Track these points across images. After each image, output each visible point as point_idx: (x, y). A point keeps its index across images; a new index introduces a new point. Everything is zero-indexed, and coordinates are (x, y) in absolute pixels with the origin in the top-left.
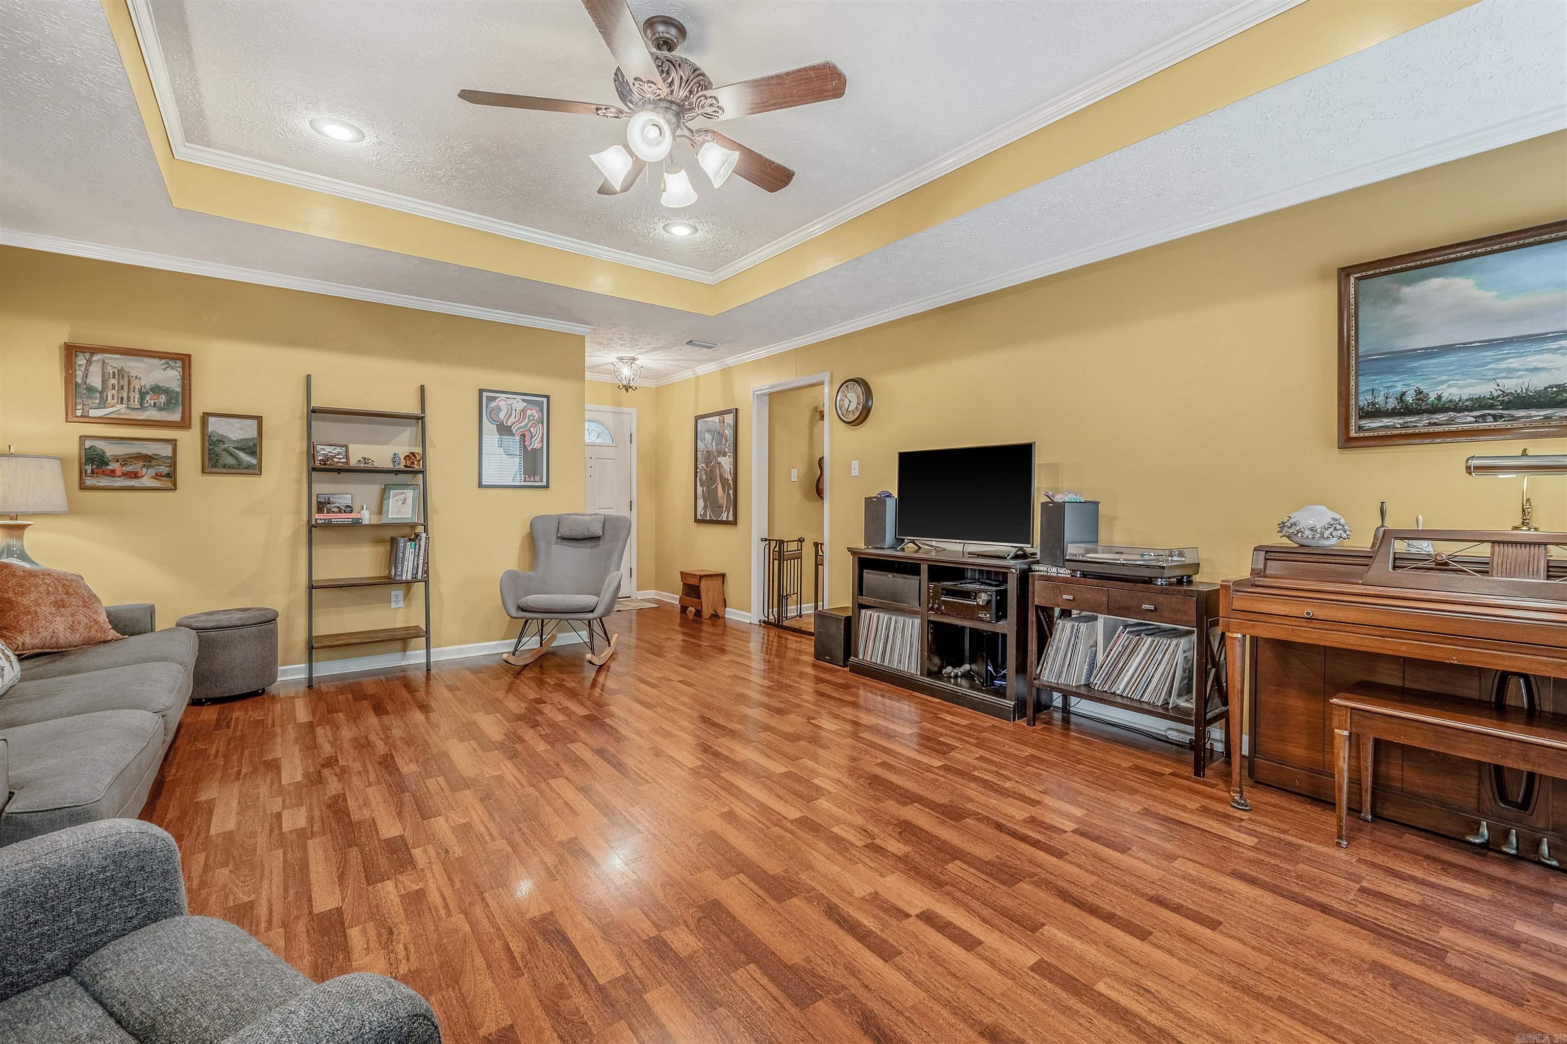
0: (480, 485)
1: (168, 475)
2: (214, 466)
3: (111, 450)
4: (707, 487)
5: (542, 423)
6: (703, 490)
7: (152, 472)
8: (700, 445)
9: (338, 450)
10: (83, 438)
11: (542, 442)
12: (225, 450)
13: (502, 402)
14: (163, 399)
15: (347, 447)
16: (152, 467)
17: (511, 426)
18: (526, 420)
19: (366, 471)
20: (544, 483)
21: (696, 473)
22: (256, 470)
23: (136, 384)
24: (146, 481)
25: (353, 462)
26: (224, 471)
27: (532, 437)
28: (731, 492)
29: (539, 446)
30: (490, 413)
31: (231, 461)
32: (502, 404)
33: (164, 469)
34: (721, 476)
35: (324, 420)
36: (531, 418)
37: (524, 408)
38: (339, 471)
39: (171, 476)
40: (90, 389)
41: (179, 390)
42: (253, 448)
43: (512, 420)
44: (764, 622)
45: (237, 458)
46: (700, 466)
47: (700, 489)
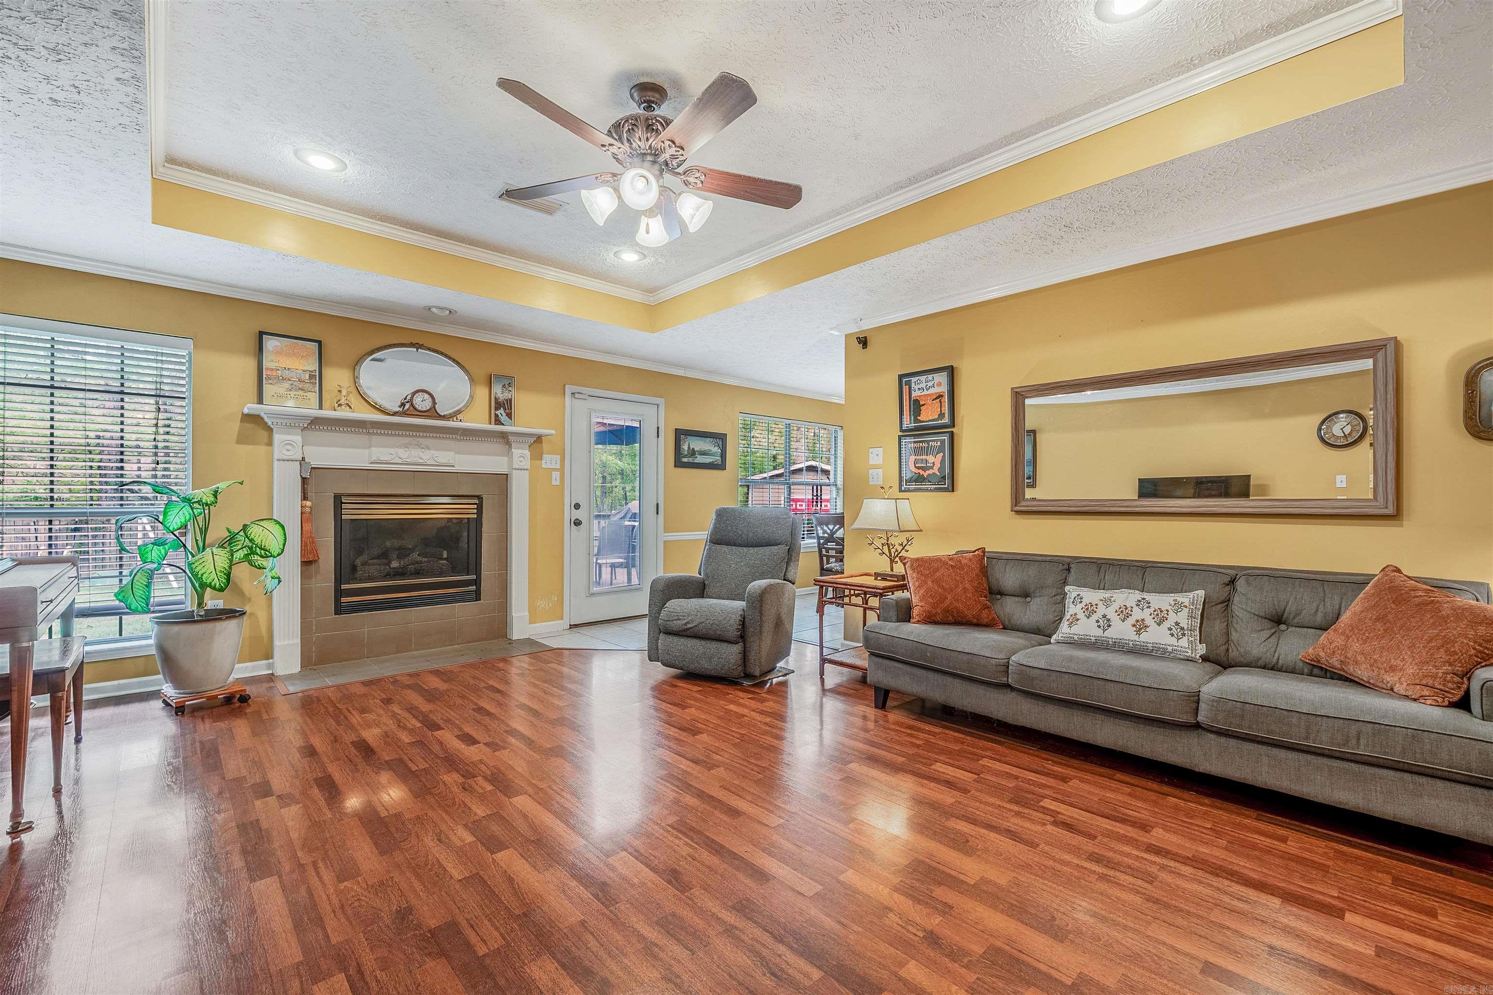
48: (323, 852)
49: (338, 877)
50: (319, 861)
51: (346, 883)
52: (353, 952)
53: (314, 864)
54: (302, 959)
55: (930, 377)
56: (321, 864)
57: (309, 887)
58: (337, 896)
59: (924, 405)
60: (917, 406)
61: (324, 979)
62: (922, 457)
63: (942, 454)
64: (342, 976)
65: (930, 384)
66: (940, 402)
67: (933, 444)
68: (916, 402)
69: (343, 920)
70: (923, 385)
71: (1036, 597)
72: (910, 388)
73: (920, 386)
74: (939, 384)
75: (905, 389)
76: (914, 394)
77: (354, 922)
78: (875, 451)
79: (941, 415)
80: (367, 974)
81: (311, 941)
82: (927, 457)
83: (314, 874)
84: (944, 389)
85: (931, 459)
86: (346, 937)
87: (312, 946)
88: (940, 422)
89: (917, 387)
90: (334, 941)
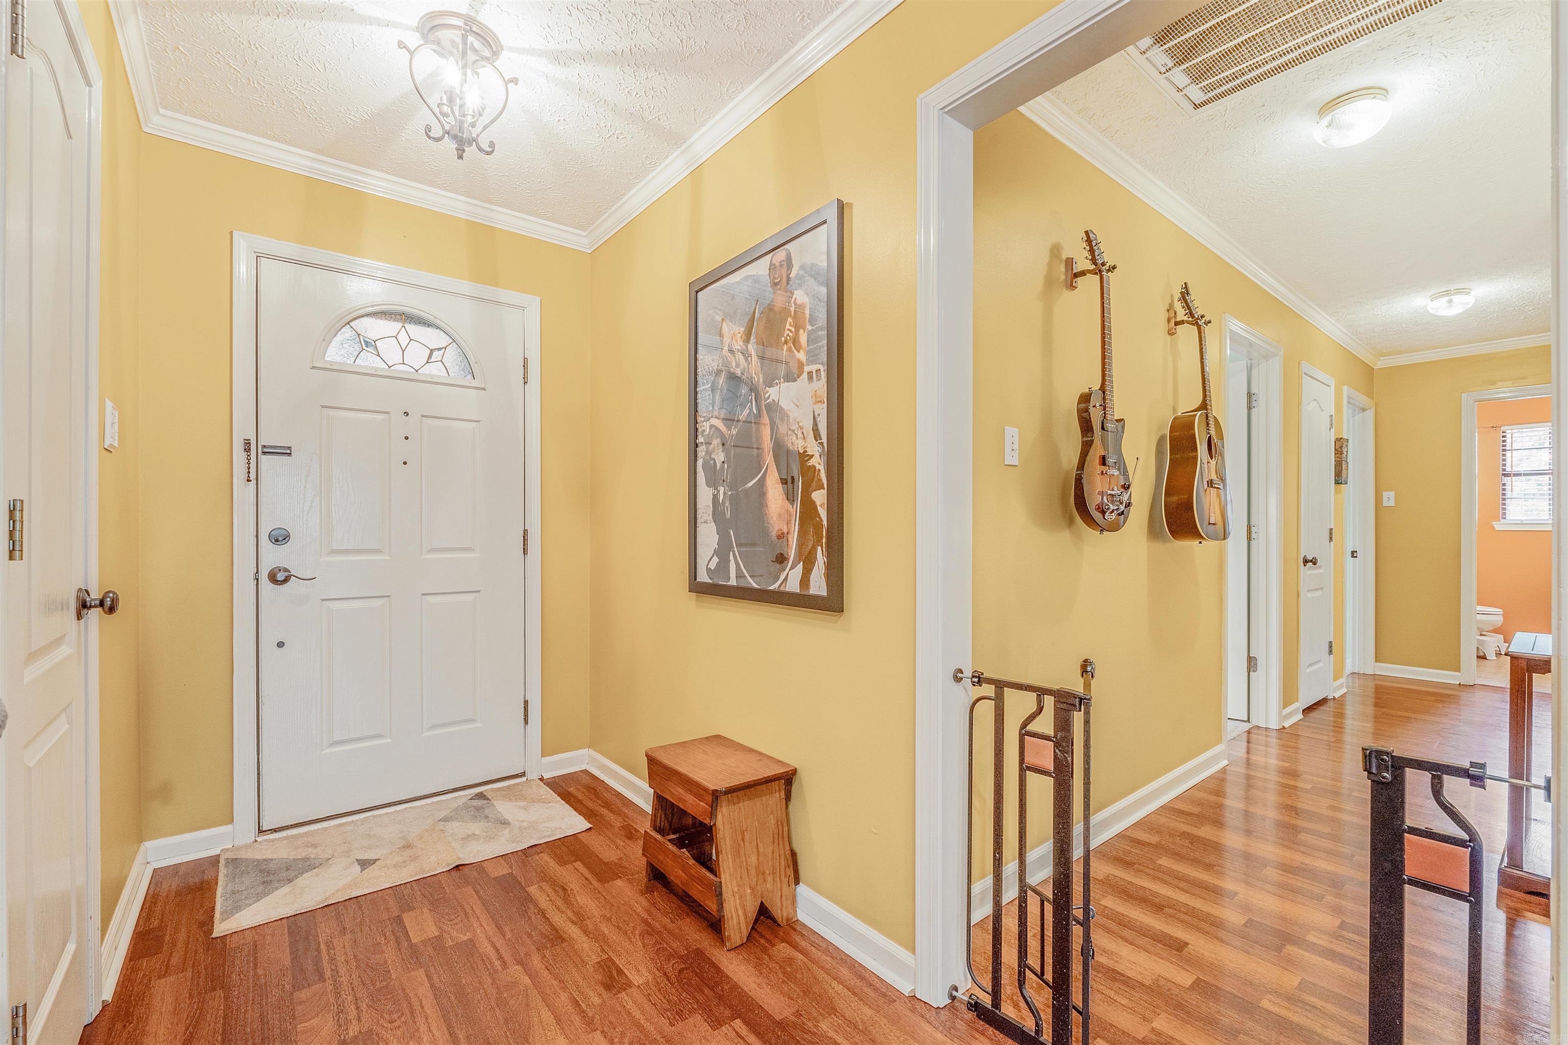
4: (733, 486)
6: (715, 498)
8: (707, 361)
21: (694, 446)
28: (819, 497)
34: (779, 449)
44: (975, 1007)
46: (705, 427)
47: (705, 495)
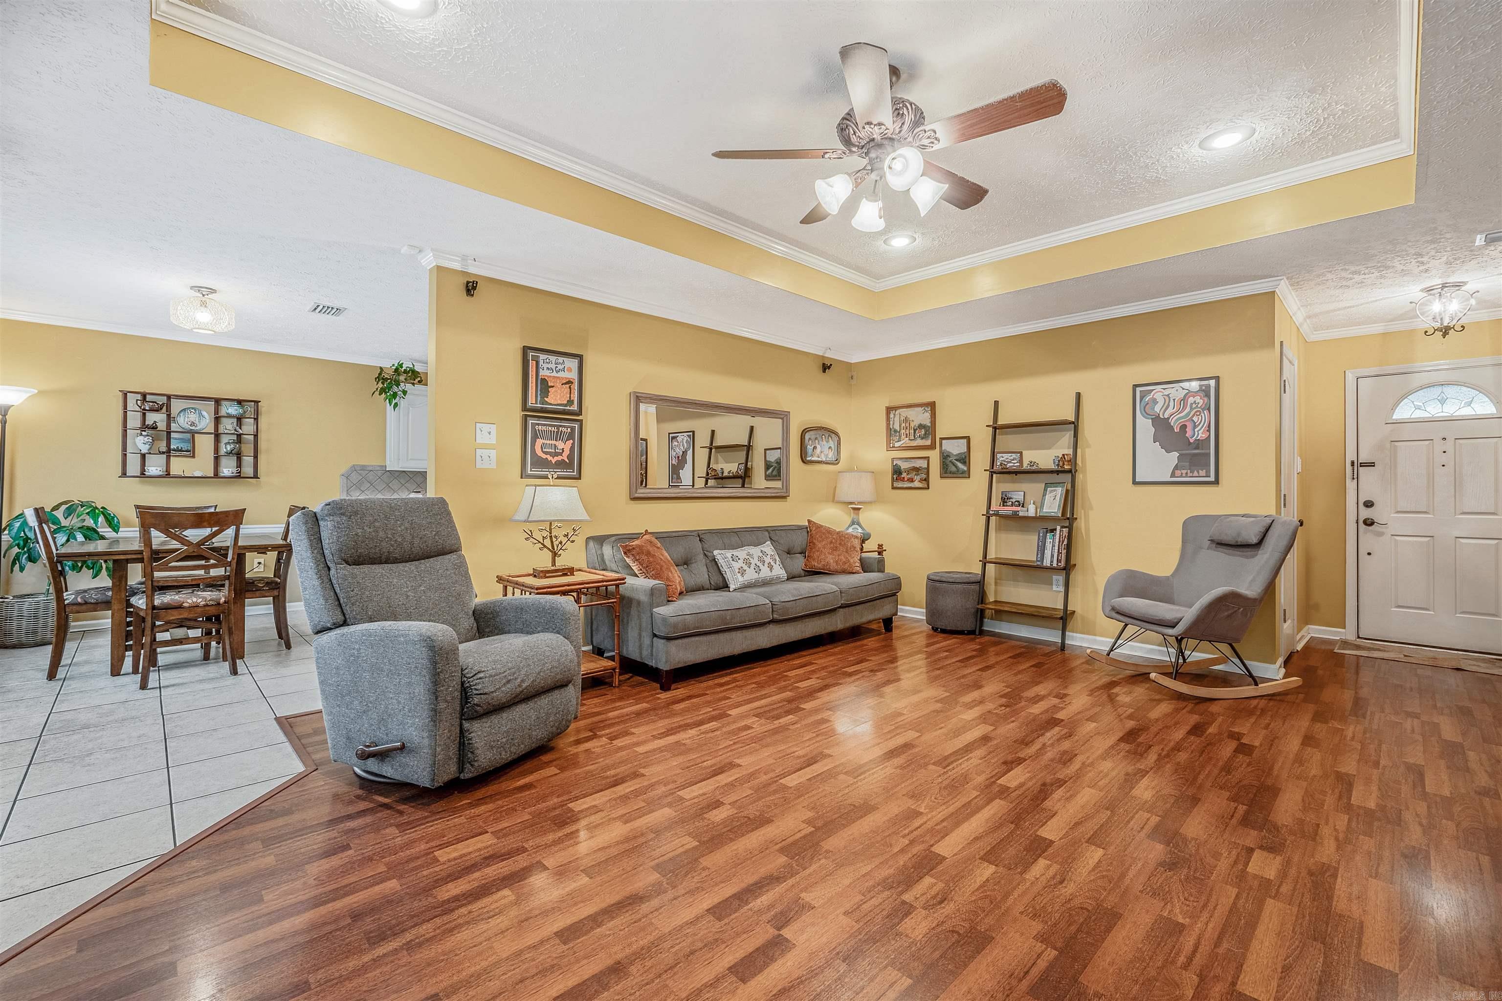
0: (1135, 483)
1: (925, 480)
2: (946, 473)
3: (904, 465)
5: (1209, 409)
7: (918, 478)
9: (1014, 455)
10: (893, 459)
11: (1209, 431)
12: (950, 461)
13: (1158, 393)
14: (923, 432)
15: (1021, 453)
16: (918, 474)
17: (1168, 418)
18: (1188, 409)
19: (1035, 472)
20: (1212, 478)
22: (966, 475)
23: (912, 425)
24: (917, 484)
25: (1025, 466)
26: (950, 475)
27: (1195, 427)
29: (1204, 436)
30: (1145, 408)
31: (953, 469)
32: (1159, 397)
33: (924, 476)
35: (1007, 434)
36: (1194, 406)
37: (1185, 396)
38: (1016, 473)
39: (927, 480)
40: (895, 431)
41: (929, 425)
42: (965, 459)
43: (1170, 410)
45: (956, 467)
48: (1165, 971)
49: (1181, 932)
50: (1179, 964)
51: (1181, 921)
52: (1229, 875)
53: (1186, 967)
54: (1268, 899)
55: (561, 359)
56: (1182, 959)
57: (1215, 947)
58: (1199, 917)
59: (553, 387)
60: (544, 386)
61: (1262, 878)
62: (550, 442)
63: (571, 441)
64: (1249, 869)
65: (560, 367)
66: (570, 388)
67: (564, 429)
68: (544, 381)
69: (1214, 897)
70: (553, 366)
71: (692, 563)
72: (537, 363)
73: (549, 366)
74: (570, 370)
75: (532, 364)
76: (543, 373)
77: (1208, 889)
78: (486, 428)
79: (570, 402)
80: (1232, 859)
81: (1252, 903)
82: (557, 443)
83: (1198, 955)
84: (573, 375)
85: (560, 445)
86: (1224, 885)
87: (1253, 900)
88: (568, 408)
89: (545, 366)
90: (1235, 891)
